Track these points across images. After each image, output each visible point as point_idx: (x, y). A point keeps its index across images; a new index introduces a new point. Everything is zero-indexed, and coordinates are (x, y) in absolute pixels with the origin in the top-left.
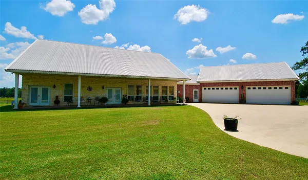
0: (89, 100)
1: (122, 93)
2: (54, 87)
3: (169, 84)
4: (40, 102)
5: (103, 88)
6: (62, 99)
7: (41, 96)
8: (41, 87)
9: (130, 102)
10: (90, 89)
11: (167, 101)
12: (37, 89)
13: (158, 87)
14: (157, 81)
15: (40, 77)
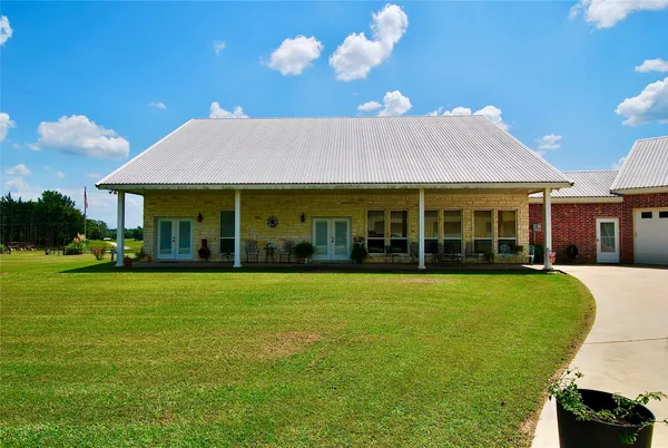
0: (270, 250)
1: (351, 232)
2: (200, 218)
3: (497, 204)
4: (174, 253)
5: (303, 219)
6: (215, 246)
7: (178, 240)
8: (178, 221)
9: (376, 257)
10: (273, 222)
11: (489, 256)
12: (170, 223)
13: (459, 213)
14: (456, 197)
15: (175, 198)
